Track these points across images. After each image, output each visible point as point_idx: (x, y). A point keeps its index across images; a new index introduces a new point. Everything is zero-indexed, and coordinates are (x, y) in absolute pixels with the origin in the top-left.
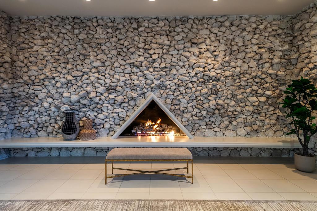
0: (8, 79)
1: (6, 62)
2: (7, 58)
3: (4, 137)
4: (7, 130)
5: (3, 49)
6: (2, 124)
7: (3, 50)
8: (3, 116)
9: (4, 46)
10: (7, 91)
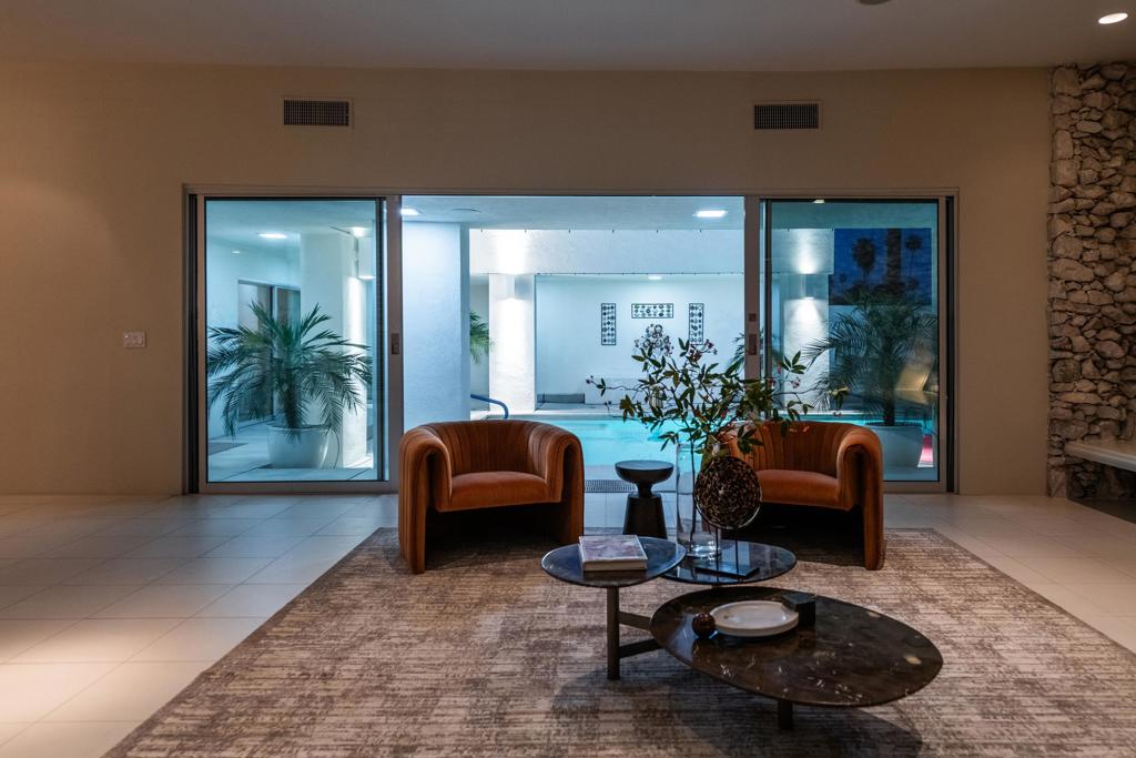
0: (1129, 260)
1: (1117, 211)
2: (1122, 198)
3: (1113, 434)
4: (1121, 413)
5: (1112, 172)
6: (1107, 395)
7: (1111, 176)
8: (1110, 370)
9: (1113, 165)
10: (1121, 297)
